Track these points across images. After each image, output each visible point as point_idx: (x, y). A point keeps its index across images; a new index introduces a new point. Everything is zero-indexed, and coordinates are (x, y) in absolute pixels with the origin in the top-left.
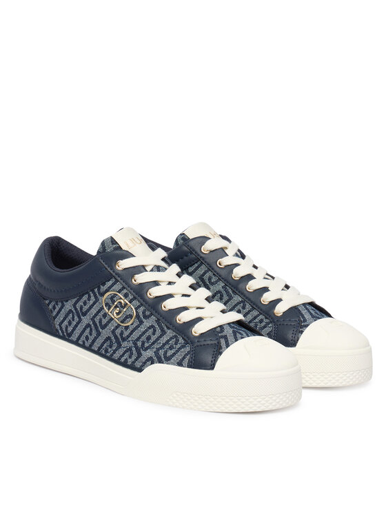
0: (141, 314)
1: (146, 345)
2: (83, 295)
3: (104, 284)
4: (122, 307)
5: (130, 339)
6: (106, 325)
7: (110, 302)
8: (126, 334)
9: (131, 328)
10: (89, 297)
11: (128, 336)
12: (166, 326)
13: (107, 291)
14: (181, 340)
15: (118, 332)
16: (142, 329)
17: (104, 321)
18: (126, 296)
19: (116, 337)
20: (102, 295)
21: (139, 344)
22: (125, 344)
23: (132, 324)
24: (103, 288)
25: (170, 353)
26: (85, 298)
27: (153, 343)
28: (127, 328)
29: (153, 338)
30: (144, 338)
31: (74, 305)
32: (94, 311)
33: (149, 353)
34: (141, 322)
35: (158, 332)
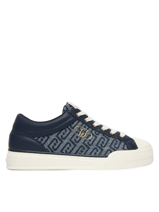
0: (94, 134)
1: (103, 145)
2: (62, 130)
3: (73, 123)
4: (85, 132)
5: (93, 144)
6: (79, 141)
7: (78, 131)
8: (90, 143)
9: (92, 140)
10: (66, 130)
11: (92, 144)
12: (108, 136)
13: (75, 126)
14: (118, 141)
15: (86, 143)
16: (98, 139)
17: (77, 140)
18: (85, 127)
19: (86, 145)
20: (73, 128)
21: (99, 145)
22: (92, 147)
23: (92, 138)
24: (73, 125)
25: (117, 146)
26: (63, 131)
27: (106, 144)
28: (90, 140)
29: (105, 142)
30: (100, 143)
31: (57, 136)
32: (70, 136)
33: (107, 148)
34: (96, 137)
35: (106, 140)
